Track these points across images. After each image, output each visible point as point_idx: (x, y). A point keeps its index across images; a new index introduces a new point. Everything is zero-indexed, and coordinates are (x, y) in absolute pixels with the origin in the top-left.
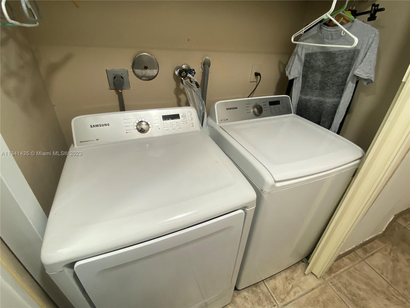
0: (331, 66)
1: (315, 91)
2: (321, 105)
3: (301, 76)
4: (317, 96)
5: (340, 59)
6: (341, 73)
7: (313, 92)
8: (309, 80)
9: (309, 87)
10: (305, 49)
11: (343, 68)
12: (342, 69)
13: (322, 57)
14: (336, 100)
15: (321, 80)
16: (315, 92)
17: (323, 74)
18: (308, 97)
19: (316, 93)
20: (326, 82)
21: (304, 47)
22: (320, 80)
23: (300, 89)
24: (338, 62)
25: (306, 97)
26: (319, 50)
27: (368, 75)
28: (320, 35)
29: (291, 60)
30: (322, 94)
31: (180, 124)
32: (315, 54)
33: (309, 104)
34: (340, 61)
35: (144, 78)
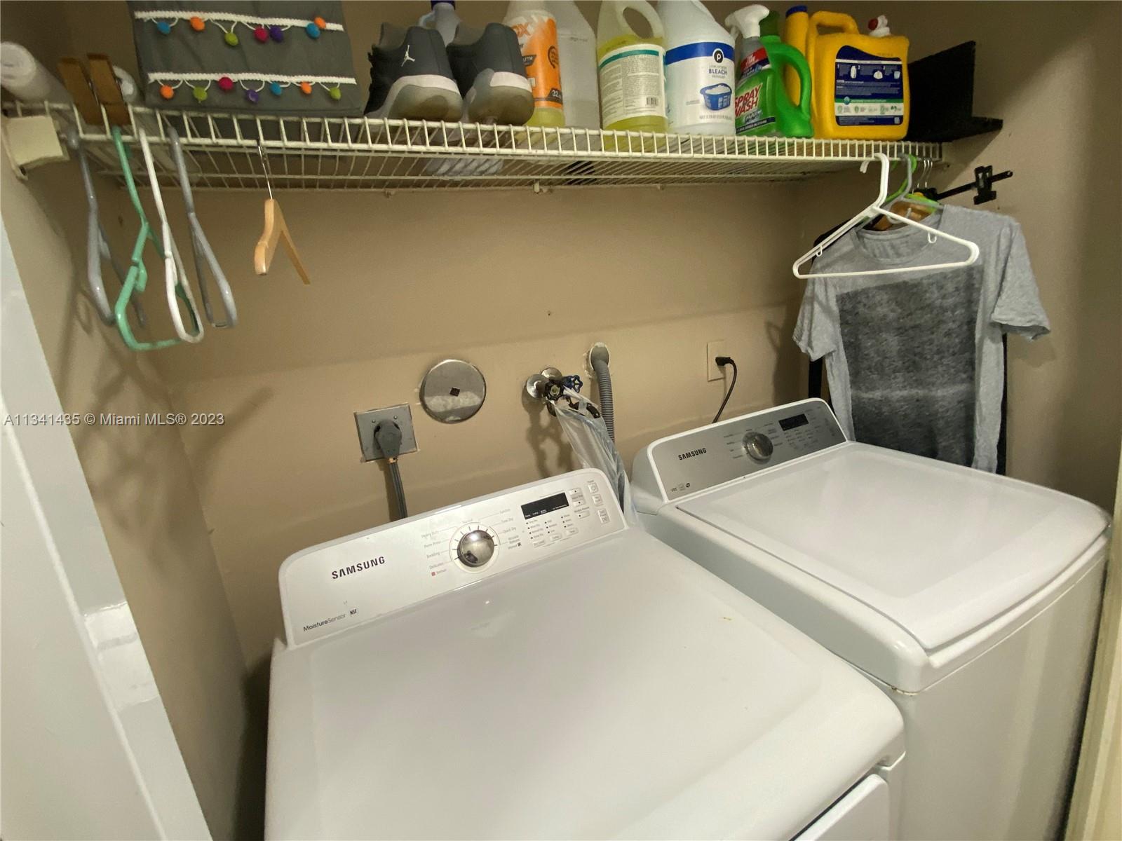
0: (919, 312)
1: (893, 376)
2: (923, 406)
3: (842, 347)
4: (904, 387)
5: (936, 295)
6: (951, 324)
7: (890, 380)
8: (866, 352)
9: (873, 370)
10: (835, 287)
11: (953, 312)
12: (951, 315)
13: (886, 297)
14: (962, 388)
15: (900, 349)
16: (894, 379)
17: (902, 333)
18: (877, 394)
19: (897, 380)
20: (917, 350)
21: (829, 283)
22: (898, 348)
23: (848, 376)
24: (933, 302)
25: (873, 394)
26: (873, 284)
27: (1028, 318)
28: (864, 250)
29: (803, 316)
30: (916, 380)
31: (570, 520)
32: (865, 291)
33: (885, 409)
34: (937, 299)
35: (451, 418)
